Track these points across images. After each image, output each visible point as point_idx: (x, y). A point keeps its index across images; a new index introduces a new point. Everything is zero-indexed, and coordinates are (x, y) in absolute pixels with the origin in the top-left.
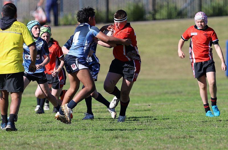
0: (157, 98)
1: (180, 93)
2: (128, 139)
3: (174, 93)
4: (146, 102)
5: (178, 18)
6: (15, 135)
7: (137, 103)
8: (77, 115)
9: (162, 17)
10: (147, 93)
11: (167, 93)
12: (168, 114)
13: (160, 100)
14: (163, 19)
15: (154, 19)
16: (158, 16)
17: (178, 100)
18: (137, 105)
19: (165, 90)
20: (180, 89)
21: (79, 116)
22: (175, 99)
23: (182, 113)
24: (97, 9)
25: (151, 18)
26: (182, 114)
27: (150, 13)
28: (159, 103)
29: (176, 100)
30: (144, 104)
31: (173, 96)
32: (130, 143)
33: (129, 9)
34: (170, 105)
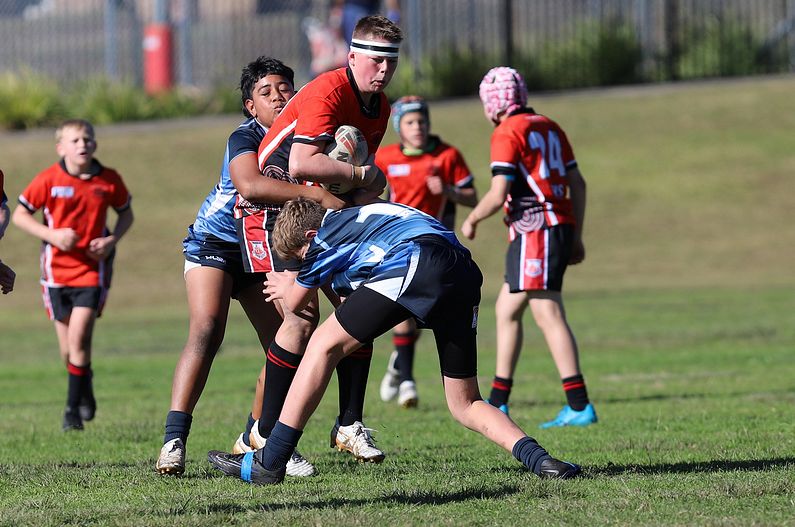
0: (685, 354)
1: (766, 334)
2: (582, 500)
3: (746, 336)
4: (646, 368)
5: (759, 72)
6: (188, 491)
7: (618, 372)
8: (406, 420)
9: (700, 71)
10: (653, 338)
11: (720, 336)
12: (724, 410)
13: (697, 361)
14: (705, 78)
15: (674, 78)
16: (685, 67)
17: (761, 359)
18: (614, 378)
19: (716, 327)
20: (767, 323)
21: (410, 422)
22: (748, 358)
23: (776, 407)
24: (472, 46)
25: (663, 75)
26: (774, 410)
27: (657, 57)
28: (692, 371)
29: (752, 362)
30: (642, 376)
31: (744, 348)
32: (590, 514)
33: (584, 43)
34: (733, 376)
